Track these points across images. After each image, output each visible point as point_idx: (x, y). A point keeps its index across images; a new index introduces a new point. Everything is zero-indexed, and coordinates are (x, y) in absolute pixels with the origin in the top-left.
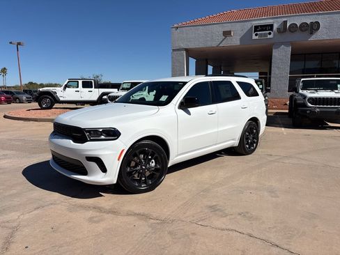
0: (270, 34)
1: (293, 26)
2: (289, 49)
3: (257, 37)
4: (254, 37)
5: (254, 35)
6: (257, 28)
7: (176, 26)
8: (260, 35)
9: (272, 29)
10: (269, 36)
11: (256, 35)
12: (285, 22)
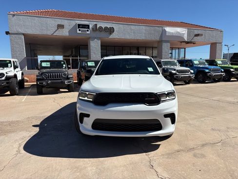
0: (88, 31)
1: (101, 28)
2: (99, 42)
3: (80, 32)
4: (78, 32)
5: (78, 30)
6: (79, 26)
7: (12, 13)
8: (82, 31)
9: (89, 28)
10: (88, 32)
11: (80, 30)
12: (96, 25)
